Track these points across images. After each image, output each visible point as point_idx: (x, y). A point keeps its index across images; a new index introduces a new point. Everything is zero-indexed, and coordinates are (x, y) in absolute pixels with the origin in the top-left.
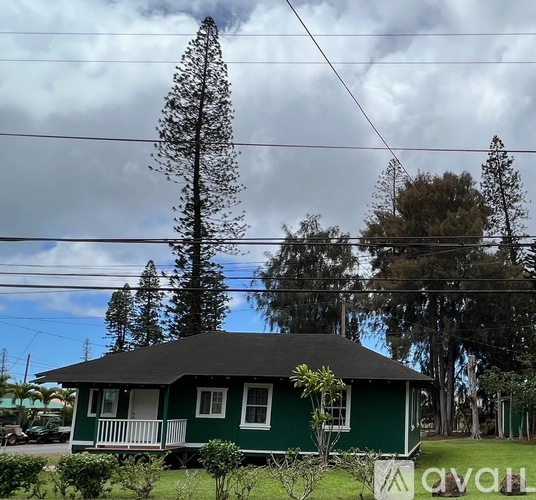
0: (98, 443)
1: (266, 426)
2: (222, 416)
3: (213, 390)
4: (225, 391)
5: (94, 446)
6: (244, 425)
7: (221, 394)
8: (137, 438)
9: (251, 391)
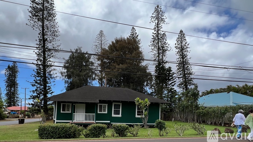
0: (73, 121)
1: (120, 116)
2: (106, 112)
3: (103, 105)
4: (107, 105)
5: (72, 122)
6: (113, 115)
7: (105, 106)
8: (80, 119)
9: (115, 105)
